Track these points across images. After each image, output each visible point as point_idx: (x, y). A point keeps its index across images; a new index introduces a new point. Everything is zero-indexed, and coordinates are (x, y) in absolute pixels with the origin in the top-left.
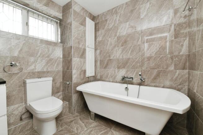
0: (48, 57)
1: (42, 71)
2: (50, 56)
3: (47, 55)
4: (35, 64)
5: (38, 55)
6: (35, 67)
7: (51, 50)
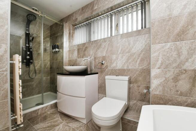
0: (129, 52)
1: (123, 68)
2: (131, 50)
3: (127, 50)
4: (117, 61)
5: (119, 52)
6: (116, 64)
7: (132, 43)
